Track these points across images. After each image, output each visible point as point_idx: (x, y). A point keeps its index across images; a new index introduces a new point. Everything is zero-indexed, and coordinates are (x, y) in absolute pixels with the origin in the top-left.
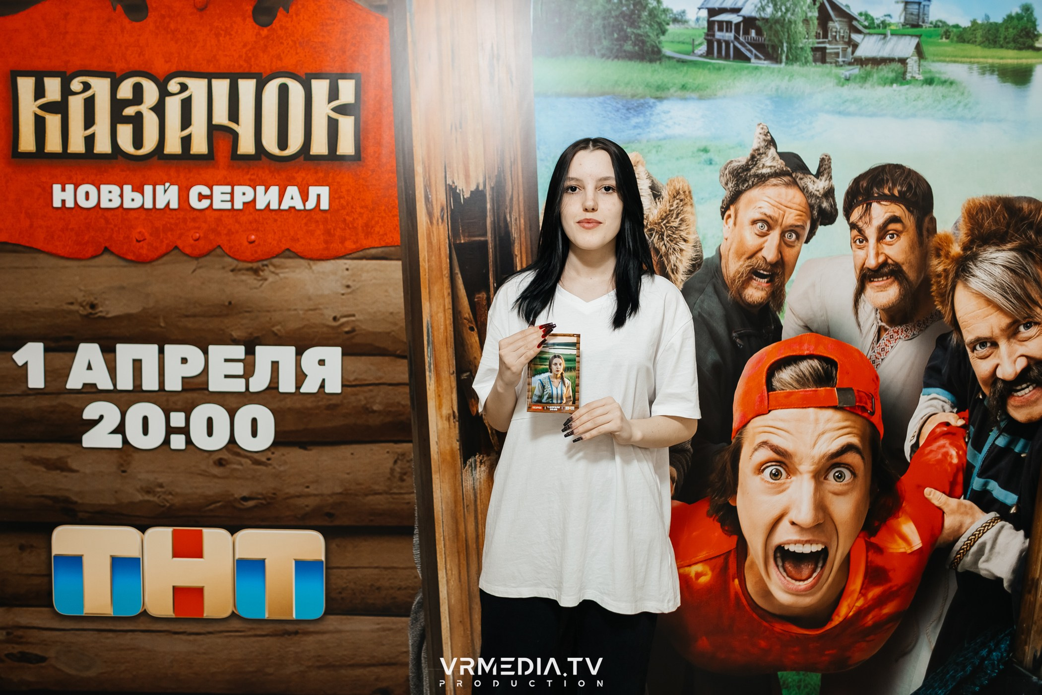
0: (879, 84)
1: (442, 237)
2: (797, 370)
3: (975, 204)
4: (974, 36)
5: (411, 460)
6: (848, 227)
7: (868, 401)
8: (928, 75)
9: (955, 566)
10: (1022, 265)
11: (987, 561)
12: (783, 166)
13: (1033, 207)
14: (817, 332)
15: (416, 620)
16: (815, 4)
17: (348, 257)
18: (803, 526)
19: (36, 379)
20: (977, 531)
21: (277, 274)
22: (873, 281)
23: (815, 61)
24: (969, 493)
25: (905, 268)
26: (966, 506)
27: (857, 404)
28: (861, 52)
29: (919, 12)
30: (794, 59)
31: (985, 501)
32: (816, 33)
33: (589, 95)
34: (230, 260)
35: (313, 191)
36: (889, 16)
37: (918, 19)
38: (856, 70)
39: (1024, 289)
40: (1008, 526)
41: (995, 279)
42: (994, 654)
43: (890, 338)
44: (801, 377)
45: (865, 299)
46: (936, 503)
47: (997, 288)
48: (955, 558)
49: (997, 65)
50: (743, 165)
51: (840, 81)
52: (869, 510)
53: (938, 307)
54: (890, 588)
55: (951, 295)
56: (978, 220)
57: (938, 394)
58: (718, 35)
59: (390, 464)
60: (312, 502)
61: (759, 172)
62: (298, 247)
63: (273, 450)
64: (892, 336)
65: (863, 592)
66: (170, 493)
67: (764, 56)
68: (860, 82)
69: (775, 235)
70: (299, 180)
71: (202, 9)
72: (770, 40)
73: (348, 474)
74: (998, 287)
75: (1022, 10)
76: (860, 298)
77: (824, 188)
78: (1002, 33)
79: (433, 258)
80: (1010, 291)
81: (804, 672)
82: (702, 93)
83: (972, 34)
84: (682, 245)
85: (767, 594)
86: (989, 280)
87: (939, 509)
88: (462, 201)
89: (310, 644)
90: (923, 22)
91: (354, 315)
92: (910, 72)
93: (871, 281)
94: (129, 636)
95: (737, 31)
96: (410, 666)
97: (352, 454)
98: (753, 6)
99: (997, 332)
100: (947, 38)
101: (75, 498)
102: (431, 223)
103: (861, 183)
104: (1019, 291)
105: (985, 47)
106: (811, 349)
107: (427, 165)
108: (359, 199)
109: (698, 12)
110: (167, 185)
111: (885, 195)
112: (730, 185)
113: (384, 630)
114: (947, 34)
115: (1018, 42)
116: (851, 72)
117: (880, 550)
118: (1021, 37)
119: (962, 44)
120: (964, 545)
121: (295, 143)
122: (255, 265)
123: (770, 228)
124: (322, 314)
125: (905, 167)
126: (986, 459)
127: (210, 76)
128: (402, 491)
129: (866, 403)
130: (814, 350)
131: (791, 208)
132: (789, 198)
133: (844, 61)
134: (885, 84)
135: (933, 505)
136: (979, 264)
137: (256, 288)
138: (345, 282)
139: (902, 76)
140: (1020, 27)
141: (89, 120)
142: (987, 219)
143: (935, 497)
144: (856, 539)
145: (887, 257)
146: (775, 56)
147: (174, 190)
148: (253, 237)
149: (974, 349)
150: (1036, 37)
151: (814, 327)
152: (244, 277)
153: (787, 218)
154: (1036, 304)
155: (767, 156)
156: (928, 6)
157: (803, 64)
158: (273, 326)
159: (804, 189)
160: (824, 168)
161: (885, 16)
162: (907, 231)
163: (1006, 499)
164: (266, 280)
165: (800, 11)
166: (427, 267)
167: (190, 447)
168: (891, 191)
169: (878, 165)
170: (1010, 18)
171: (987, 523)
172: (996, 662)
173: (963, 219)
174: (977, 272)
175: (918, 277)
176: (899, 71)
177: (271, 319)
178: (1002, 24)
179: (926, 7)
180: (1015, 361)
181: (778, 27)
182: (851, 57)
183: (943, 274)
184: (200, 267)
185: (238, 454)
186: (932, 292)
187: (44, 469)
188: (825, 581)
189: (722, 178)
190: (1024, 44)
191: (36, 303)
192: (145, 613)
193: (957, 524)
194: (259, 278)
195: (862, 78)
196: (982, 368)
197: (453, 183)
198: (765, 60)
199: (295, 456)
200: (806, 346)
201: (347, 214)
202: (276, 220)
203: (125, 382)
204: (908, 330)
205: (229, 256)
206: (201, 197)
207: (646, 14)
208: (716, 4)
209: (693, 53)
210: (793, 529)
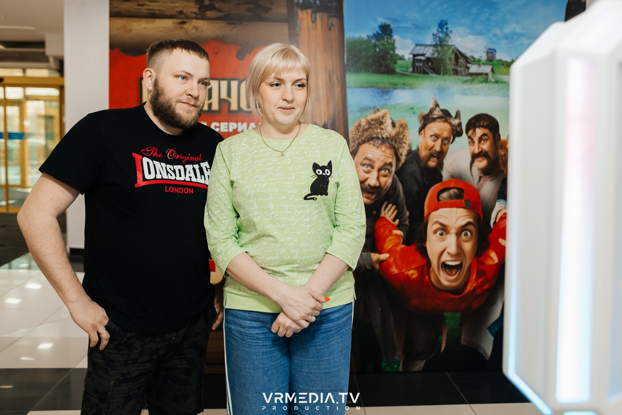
0: (478, 83)
2: (449, 193)
6: (467, 137)
7: (476, 205)
8: (496, 80)
12: (442, 114)
14: (456, 178)
16: (453, 53)
18: (452, 254)
23: (454, 74)
25: (489, 153)
27: (472, 206)
28: (471, 71)
30: (446, 73)
32: (454, 63)
33: (368, 87)
36: (481, 57)
37: (492, 58)
38: (469, 78)
43: (484, 180)
44: (450, 196)
45: (474, 165)
46: (503, 245)
50: (427, 114)
51: (463, 82)
52: (478, 248)
53: (501, 168)
54: (487, 278)
55: (507, 164)
57: (503, 202)
58: (417, 64)
61: (433, 117)
65: (476, 280)
69: (439, 141)
70: (255, 120)
72: (436, 66)
76: (472, 165)
77: (458, 123)
81: (454, 313)
82: (411, 87)
84: (404, 145)
85: (439, 281)
90: (494, 60)
92: (489, 79)
93: (476, 159)
95: (424, 63)
98: (430, 54)
103: (472, 121)
106: (454, 185)
109: (409, 56)
111: (481, 125)
112: (422, 122)
114: (503, 64)
116: (467, 78)
117: (483, 263)
123: (438, 138)
125: (488, 115)
127: (219, 80)
131: (445, 130)
133: (464, 74)
139: (486, 80)
143: (503, 242)
144: (473, 259)
145: (482, 149)
146: (438, 72)
151: (455, 176)
155: (436, 111)
156: (496, 54)
157: (449, 76)
160: (458, 115)
162: (490, 139)
165: (448, 55)
168: (483, 124)
169: (478, 114)
175: (494, 157)
181: (439, 61)
182: (467, 73)
183: (504, 156)
186: (500, 162)
188: (461, 276)
189: (419, 119)
195: (471, 81)
198: (435, 74)
200: (452, 184)
204: (491, 177)
206: (216, 127)
207: (389, 56)
208: (416, 52)
209: (407, 71)
210: (448, 256)
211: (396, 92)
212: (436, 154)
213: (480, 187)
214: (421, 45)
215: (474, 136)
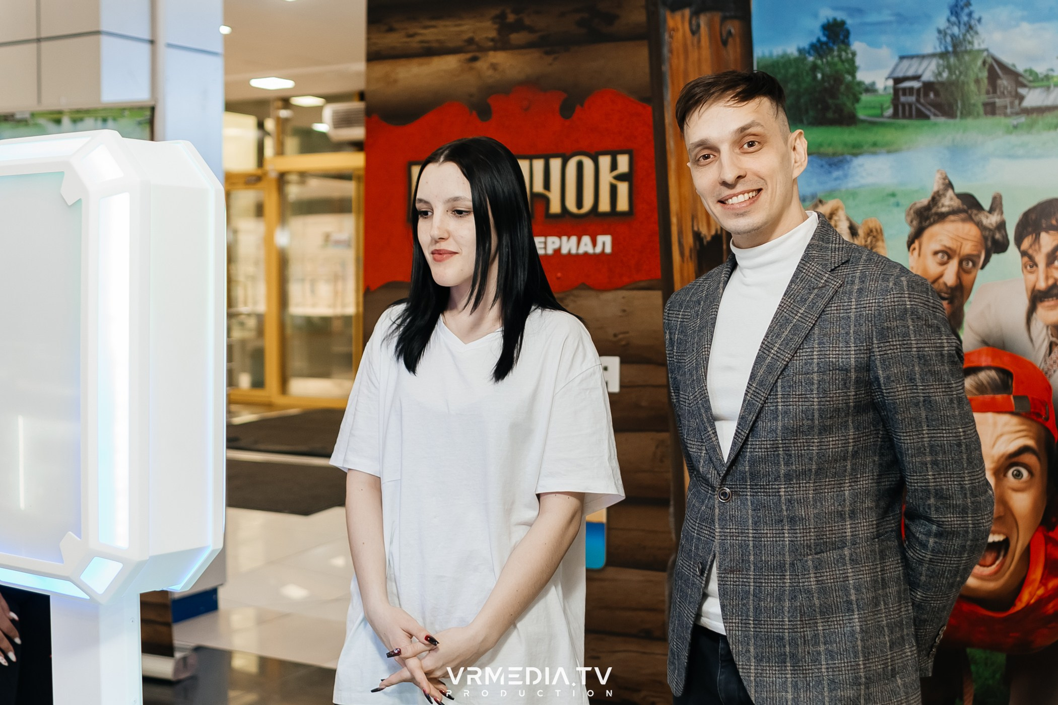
2: (976, 379)
6: (1019, 254)
7: (1043, 409)
12: (960, 205)
14: (993, 347)
16: (984, 68)
22: (1044, 301)
23: (985, 114)
27: (1032, 410)
28: (1027, 103)
30: (968, 114)
32: (986, 90)
35: (600, 239)
38: (1022, 119)
44: (980, 386)
50: (925, 206)
51: (1008, 130)
52: (1047, 507)
58: (903, 99)
59: (653, 447)
61: (939, 211)
62: (589, 282)
65: (1043, 581)
67: (942, 113)
68: (1026, 129)
69: (953, 265)
70: (591, 231)
76: (1032, 316)
77: (996, 222)
82: (891, 149)
88: (704, 243)
93: (1042, 302)
95: (918, 95)
98: (931, 73)
102: (683, 261)
103: (1030, 216)
106: (989, 361)
107: (679, 216)
108: (631, 244)
109: (886, 82)
111: (1053, 225)
116: (1019, 121)
121: (588, 204)
123: (950, 258)
127: (532, 158)
129: (1041, 410)
130: (992, 362)
131: (967, 240)
132: (966, 231)
133: (1012, 112)
138: (622, 308)
144: (1036, 532)
145: (1056, 280)
146: (950, 112)
148: (559, 274)
151: (991, 342)
153: (965, 249)
155: (945, 197)
157: (975, 117)
159: (979, 223)
160: (997, 205)
165: (972, 73)
169: (1045, 200)
181: (953, 88)
182: (1018, 108)
188: (1007, 569)
189: (907, 217)
195: (1029, 125)
197: (698, 229)
198: (943, 116)
200: (983, 359)
201: (624, 256)
202: (574, 262)
207: (842, 88)
208: (900, 74)
209: (881, 116)
211: (858, 161)
212: (945, 293)
213: (1050, 368)
214: (912, 57)
215: (1035, 250)
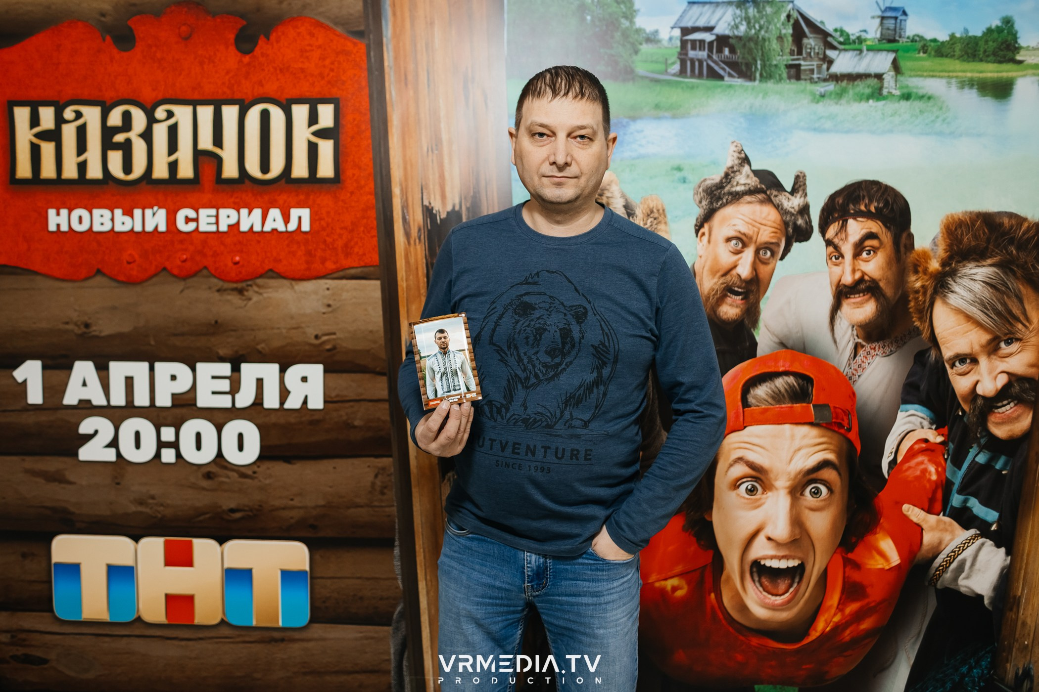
0: (855, 100)
1: (419, 257)
2: (773, 387)
3: (954, 220)
4: (952, 50)
5: (391, 474)
6: (824, 244)
7: (845, 418)
8: (905, 91)
9: (934, 583)
10: (1003, 280)
11: (967, 578)
12: (757, 183)
13: (1014, 222)
14: (792, 349)
15: (397, 629)
16: (789, 21)
17: (328, 277)
18: (780, 542)
19: (35, 396)
20: (956, 548)
21: (261, 294)
22: (849, 298)
23: (789, 78)
24: (948, 510)
25: (882, 284)
26: (945, 523)
27: (834, 420)
28: (836, 69)
29: (896, 27)
30: (768, 76)
31: (964, 518)
32: (791, 50)
34: (215, 281)
35: (295, 213)
36: (865, 31)
37: (895, 34)
38: (831, 87)
39: (1004, 304)
40: (989, 543)
41: (975, 295)
42: (975, 671)
43: (867, 354)
44: (777, 394)
45: (841, 316)
46: (915, 520)
47: (976, 304)
48: (934, 575)
49: (976, 79)
50: (717, 183)
51: (815, 98)
52: (846, 526)
53: (916, 324)
54: (868, 604)
55: (929, 311)
56: (957, 236)
57: (916, 410)
58: (692, 54)
59: (370, 478)
60: (296, 514)
61: (733, 189)
62: (280, 268)
63: (258, 464)
64: (868, 353)
65: (841, 607)
66: (162, 505)
67: (738, 74)
68: (835, 98)
69: (748, 255)
70: (281, 202)
71: (187, 38)
72: (743, 58)
73: (331, 487)
74: (978, 304)
75: (1003, 23)
76: (836, 314)
77: (799, 205)
78: (982, 46)
79: (411, 277)
80: (991, 306)
81: (780, 686)
82: (674, 112)
83: (951, 48)
85: (743, 608)
86: (968, 296)
87: (918, 525)
88: (439, 221)
89: (295, 650)
90: (900, 37)
91: (334, 334)
92: (886, 88)
93: (847, 298)
94: (125, 640)
95: (710, 50)
96: (393, 673)
97: (335, 468)
98: (726, 25)
99: (977, 348)
100: (924, 53)
101: (72, 509)
102: (409, 243)
103: (837, 200)
104: (1000, 307)
105: (964, 61)
106: (787, 366)
107: (404, 186)
108: (338, 221)
109: (671, 32)
110: (156, 208)
111: (861, 211)
112: (704, 203)
113: (367, 638)
114: (924, 49)
115: (998, 55)
116: (827, 88)
117: (857, 566)
118: (1002, 50)
119: (940, 58)
120: (943, 562)
121: (277, 166)
122: (240, 285)
123: (745, 245)
124: (304, 333)
125: (882, 183)
126: (965, 475)
127: (194, 103)
128: (383, 504)
129: (843, 420)
130: (790, 366)
131: (765, 225)
132: (764, 215)
133: (819, 78)
134: (861, 100)
135: (912, 521)
136: (958, 280)
137: (241, 308)
138: (326, 302)
139: (878, 91)
140: (1000, 40)
141: (82, 147)
142: (967, 235)
143: (914, 513)
144: (834, 554)
145: (864, 274)
146: (749, 74)
147: (162, 214)
148: (237, 258)
149: (953, 366)
150: (1017, 49)
151: (790, 343)
152: (229, 297)
153: (762, 235)
154: (1018, 320)
155: (741, 174)
156: (905, 20)
157: (777, 81)
158: (258, 344)
159: (779, 206)
160: (799, 185)
161: (861, 31)
162: (884, 247)
163: (986, 516)
164: (250, 299)
165: (774, 28)
166: (405, 285)
167: (180, 460)
168: (868, 208)
169: (854, 182)
170: (990, 31)
171: (967, 540)
172: (976, 679)
173: (942, 234)
174: (956, 288)
175: (895, 294)
176: (876, 87)
177: (255, 337)
178: (981, 38)
179: (903, 22)
180: (996, 378)
181: (752, 45)
182: (826, 73)
183: (922, 291)
184: (188, 288)
185: (225, 468)
186: (910, 308)
187: (43, 481)
188: (801, 596)
189: (696, 196)
190: (1004, 57)
191: (35, 323)
192: (139, 619)
193: (936, 541)
194: (244, 298)
195: (838, 94)
196: (961, 384)
197: (430, 204)
198: (738, 78)
199: (280, 469)
200: (781, 363)
201: (328, 236)
202: (259, 242)
203: (118, 398)
204: (885, 346)
205: (215, 277)
206: (188, 220)
207: (619, 35)
208: (688, 23)
209: (666, 72)
210: (769, 544)
212: (739, 287)
213: (855, 372)
214: (703, 3)
215: (842, 239)
